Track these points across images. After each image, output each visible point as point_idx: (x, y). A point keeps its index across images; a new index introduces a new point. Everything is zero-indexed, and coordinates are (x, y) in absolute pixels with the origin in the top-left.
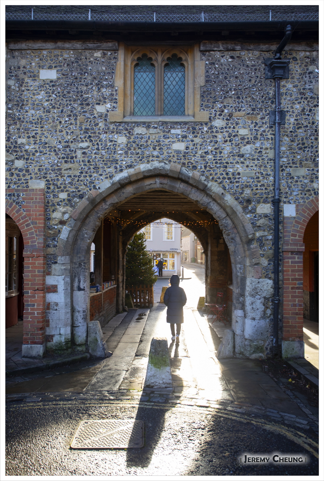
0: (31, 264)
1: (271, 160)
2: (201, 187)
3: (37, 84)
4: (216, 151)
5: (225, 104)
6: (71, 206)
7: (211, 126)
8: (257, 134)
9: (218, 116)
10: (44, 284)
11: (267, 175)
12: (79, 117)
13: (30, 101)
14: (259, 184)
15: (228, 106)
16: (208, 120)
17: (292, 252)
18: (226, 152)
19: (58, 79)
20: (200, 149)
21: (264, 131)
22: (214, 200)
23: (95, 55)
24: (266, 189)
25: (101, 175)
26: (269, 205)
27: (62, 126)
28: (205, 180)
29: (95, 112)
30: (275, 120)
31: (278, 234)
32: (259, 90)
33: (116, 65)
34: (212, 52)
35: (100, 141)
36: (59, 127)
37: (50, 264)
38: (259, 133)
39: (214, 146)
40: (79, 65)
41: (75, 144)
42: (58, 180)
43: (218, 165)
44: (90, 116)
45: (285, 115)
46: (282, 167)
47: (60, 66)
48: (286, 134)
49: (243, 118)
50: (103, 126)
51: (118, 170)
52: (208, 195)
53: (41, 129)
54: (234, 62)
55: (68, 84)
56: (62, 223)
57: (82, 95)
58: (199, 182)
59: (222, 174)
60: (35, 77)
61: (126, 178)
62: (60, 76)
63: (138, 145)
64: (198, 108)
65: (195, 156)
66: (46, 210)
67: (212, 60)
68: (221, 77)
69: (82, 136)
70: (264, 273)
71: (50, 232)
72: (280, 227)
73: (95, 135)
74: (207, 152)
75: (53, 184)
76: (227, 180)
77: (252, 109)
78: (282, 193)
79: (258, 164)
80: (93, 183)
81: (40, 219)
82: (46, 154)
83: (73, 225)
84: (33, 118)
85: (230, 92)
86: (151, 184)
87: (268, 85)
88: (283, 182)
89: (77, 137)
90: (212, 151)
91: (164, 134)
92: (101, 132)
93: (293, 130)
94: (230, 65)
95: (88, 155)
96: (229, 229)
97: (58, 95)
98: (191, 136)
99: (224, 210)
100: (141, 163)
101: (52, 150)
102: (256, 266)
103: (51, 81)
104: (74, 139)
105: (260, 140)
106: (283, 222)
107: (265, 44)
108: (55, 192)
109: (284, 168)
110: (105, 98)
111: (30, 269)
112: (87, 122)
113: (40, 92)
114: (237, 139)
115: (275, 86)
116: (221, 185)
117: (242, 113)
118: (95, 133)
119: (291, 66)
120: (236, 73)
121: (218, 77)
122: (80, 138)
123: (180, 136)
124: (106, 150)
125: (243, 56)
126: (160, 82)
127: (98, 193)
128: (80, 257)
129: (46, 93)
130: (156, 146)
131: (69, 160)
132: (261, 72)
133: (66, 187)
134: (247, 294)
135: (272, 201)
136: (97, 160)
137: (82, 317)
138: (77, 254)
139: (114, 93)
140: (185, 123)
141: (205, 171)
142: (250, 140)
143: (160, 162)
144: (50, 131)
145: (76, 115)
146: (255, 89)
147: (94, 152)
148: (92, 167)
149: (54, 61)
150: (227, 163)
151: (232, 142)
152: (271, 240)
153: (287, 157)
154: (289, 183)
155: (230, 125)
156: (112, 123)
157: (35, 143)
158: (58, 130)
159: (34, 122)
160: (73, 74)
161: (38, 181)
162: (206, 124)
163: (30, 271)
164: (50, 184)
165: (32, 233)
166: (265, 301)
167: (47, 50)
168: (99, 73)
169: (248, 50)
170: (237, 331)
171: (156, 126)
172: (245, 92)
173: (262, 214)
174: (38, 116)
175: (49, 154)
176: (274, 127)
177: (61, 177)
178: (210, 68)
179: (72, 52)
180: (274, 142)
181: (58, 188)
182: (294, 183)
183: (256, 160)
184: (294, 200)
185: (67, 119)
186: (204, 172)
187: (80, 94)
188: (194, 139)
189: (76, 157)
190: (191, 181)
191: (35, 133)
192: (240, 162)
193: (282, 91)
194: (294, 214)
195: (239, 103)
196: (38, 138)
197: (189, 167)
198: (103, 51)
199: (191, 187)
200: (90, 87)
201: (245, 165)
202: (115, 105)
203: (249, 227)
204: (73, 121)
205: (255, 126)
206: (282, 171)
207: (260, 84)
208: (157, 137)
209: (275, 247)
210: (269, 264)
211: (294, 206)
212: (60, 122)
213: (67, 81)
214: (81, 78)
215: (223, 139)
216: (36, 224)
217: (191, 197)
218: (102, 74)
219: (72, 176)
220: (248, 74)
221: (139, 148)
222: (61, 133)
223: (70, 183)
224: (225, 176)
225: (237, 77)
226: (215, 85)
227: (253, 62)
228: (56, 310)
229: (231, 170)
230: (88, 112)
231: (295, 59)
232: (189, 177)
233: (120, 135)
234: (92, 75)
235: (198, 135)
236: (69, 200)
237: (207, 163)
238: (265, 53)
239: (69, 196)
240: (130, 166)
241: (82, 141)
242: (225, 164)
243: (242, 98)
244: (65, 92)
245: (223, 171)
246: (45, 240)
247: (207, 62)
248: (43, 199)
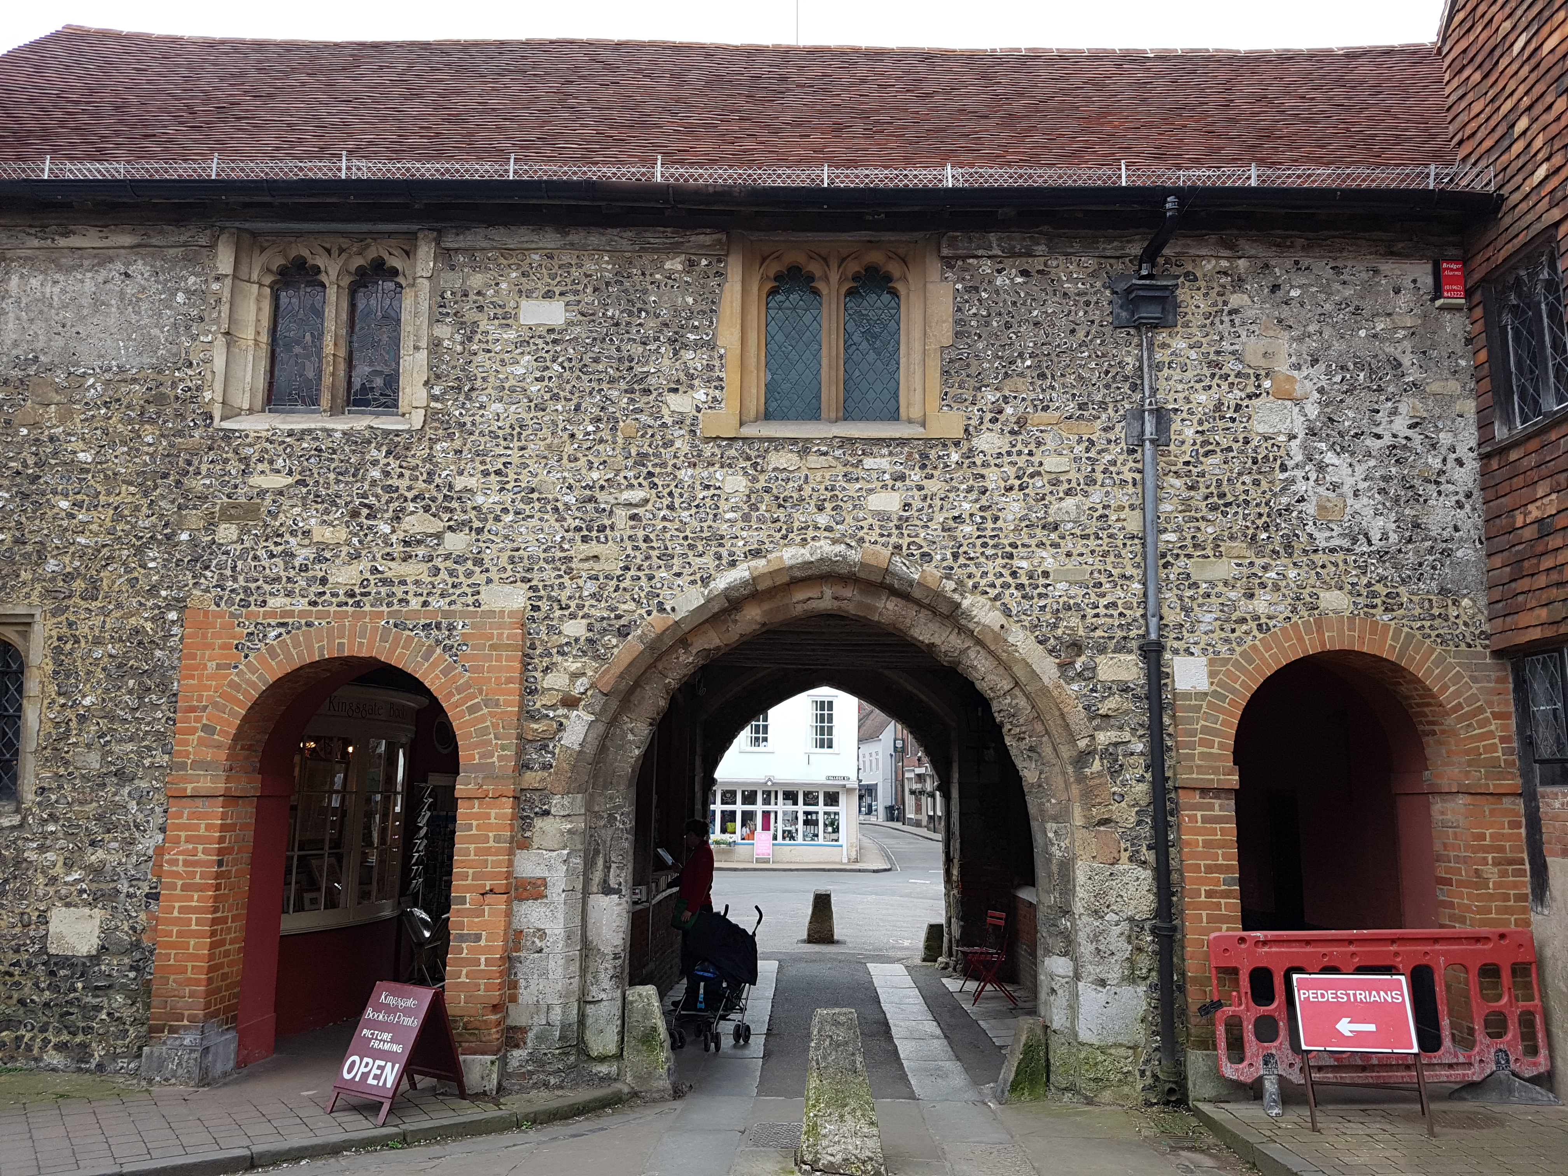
0: (477, 816)
1: (1133, 538)
2: (944, 609)
3: (511, 335)
4: (982, 514)
5: (1007, 393)
6: (597, 657)
7: (970, 450)
8: (1093, 470)
9: (987, 424)
10: (509, 875)
11: (1124, 576)
12: (621, 424)
13: (491, 379)
14: (1103, 602)
15: (1015, 397)
16: (961, 434)
17: (1204, 791)
18: (1010, 517)
19: (570, 323)
20: (942, 509)
21: (1114, 463)
22: (979, 642)
23: (668, 265)
24: (1121, 614)
25: (678, 575)
26: (1133, 657)
27: (576, 446)
28: (955, 590)
29: (665, 411)
30: (1143, 432)
31: (1162, 740)
32: (1097, 356)
33: (722, 291)
34: (971, 261)
35: (676, 486)
36: (569, 449)
37: (528, 817)
38: (1099, 468)
39: (977, 501)
40: (626, 291)
41: (611, 493)
42: (562, 586)
43: (989, 552)
44: (650, 422)
45: (1170, 420)
46: (1163, 556)
47: (576, 293)
48: (1173, 468)
49: (1056, 428)
50: (686, 449)
51: (724, 562)
52: (962, 630)
53: (521, 453)
54: (1029, 285)
55: (595, 339)
56: (570, 702)
57: (631, 368)
58: (939, 595)
59: (1002, 575)
60: (506, 318)
61: (745, 583)
62: (573, 316)
63: (777, 498)
64: (934, 401)
65: (927, 527)
66: (525, 666)
67: (970, 280)
68: (995, 324)
69: (630, 474)
70: (1126, 850)
71: (535, 726)
72: (1166, 720)
73: (663, 470)
74: (960, 517)
75: (550, 598)
76: (1012, 590)
77: (1079, 404)
78: (1166, 626)
79: (1098, 549)
80: (658, 596)
81: (509, 693)
82: (532, 517)
83: (597, 708)
84: (500, 424)
85: (1019, 361)
86: (810, 599)
87: (1121, 341)
88: (1170, 596)
89: (616, 475)
90: (971, 515)
91: (845, 470)
92: (679, 463)
93: (1193, 460)
94: (1018, 293)
95: (645, 522)
96: (1021, 721)
97: (566, 364)
98: (916, 476)
99: (1008, 668)
100: (786, 545)
101: (549, 507)
102: (1102, 828)
103: (551, 331)
104: (607, 480)
105: (1102, 486)
106: (1173, 706)
107: (1110, 239)
108: (552, 619)
109: (1169, 558)
110: (692, 377)
111: (474, 832)
112: (643, 436)
113: (518, 357)
114: (1040, 484)
115: (1141, 345)
116: (998, 603)
117: (1052, 415)
118: (664, 465)
119: (1182, 294)
120: (1035, 313)
121: (987, 324)
122: (625, 478)
123: (887, 476)
124: (694, 510)
125: (1054, 271)
126: (834, 336)
127: (671, 622)
128: (611, 798)
129: (536, 360)
130: (825, 500)
131: (594, 534)
132: (1102, 311)
133: (584, 606)
134: (1078, 908)
135: (1141, 648)
136: (668, 535)
137: (611, 972)
138: (605, 788)
139: (717, 363)
140: (903, 442)
141: (956, 566)
142: (1074, 484)
143: (834, 542)
144: (545, 457)
145: (614, 418)
146: (1086, 354)
147: (662, 513)
148: (654, 553)
149: (558, 279)
150: (1014, 545)
151: (1026, 491)
152: (1142, 754)
153: (1179, 529)
154: (1186, 600)
155: (1019, 446)
156: (707, 440)
157: (502, 489)
158: (565, 457)
159: (501, 433)
160: (609, 314)
161: (508, 588)
162: (957, 444)
163: (472, 839)
164: (540, 598)
165: (485, 731)
166: (1131, 929)
167: (540, 252)
168: (676, 312)
169: (1067, 254)
170: (1056, 1018)
171: (824, 449)
172: (1060, 362)
173: (1113, 682)
174: (512, 419)
175: (541, 519)
176: (1140, 451)
177: (572, 579)
178: (967, 302)
179: (606, 258)
180: (1140, 490)
181: (561, 608)
182: (1200, 601)
183: (1092, 537)
184: (1202, 645)
185: (591, 428)
186: (952, 568)
187: (627, 364)
188: (925, 482)
189: (612, 528)
190: (917, 593)
191: (504, 464)
192: (1048, 543)
193: (1158, 357)
194: (1204, 685)
195: (1043, 390)
196: (512, 476)
197: (913, 555)
198: (688, 256)
199: (916, 608)
200: (653, 347)
201: (1063, 550)
202: (717, 393)
203: (1077, 716)
204: (606, 435)
205: (1088, 450)
206: (1165, 566)
207: (1098, 341)
208: (828, 477)
209: (1153, 775)
210: (1139, 823)
211: (1204, 660)
212: (572, 436)
213: (591, 331)
214: (628, 324)
215: (1003, 484)
216: (497, 705)
217: (916, 635)
218: (683, 314)
219: (601, 578)
220: (1068, 315)
221: (780, 506)
222: (573, 465)
223: (593, 596)
224: (1010, 580)
225: (1036, 324)
226: (980, 345)
227: (1080, 285)
228: (540, 951)
229: (1024, 564)
230: (647, 411)
231: (1192, 278)
232: (911, 583)
233: (730, 471)
234: (657, 316)
235: (936, 473)
236: (590, 641)
237: (961, 545)
238: (1112, 261)
239: (591, 630)
240: (756, 553)
241: (631, 486)
242: (1008, 549)
243: (1053, 377)
244: (587, 359)
245: (1004, 567)
246: (521, 752)
247: (959, 286)
248: (520, 638)
